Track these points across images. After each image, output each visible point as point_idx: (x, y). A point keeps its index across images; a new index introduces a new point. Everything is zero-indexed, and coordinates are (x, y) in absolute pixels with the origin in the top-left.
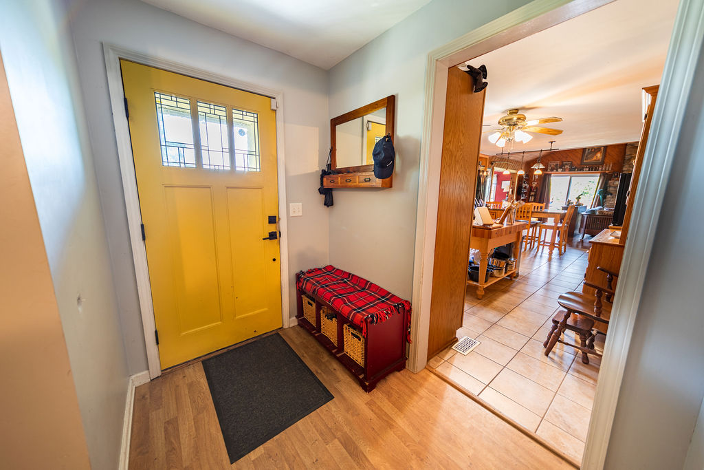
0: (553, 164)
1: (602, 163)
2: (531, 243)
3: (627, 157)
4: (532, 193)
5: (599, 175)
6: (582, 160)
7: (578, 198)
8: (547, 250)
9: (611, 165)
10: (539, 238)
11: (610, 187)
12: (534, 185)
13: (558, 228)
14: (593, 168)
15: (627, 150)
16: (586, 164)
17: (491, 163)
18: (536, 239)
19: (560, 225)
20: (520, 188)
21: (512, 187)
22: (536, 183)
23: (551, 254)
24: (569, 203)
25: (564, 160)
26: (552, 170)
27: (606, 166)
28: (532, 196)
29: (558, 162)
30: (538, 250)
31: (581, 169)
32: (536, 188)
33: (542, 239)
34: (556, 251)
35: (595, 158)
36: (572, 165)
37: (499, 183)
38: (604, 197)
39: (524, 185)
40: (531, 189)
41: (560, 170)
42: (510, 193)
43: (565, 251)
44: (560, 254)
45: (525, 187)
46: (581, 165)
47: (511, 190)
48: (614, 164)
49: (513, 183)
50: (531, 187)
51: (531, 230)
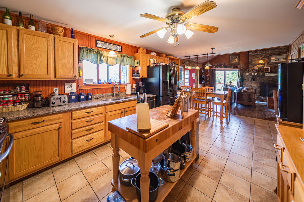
0: (216, 64)
1: (239, 64)
2: (208, 114)
3: (250, 61)
4: (208, 80)
5: (238, 70)
6: (229, 63)
7: (231, 82)
8: (219, 120)
9: (243, 65)
10: (213, 109)
11: (244, 76)
12: (208, 76)
13: (224, 104)
14: (235, 67)
15: (249, 58)
16: (231, 64)
17: (183, 63)
18: (212, 110)
19: (224, 102)
20: (201, 77)
21: (197, 76)
22: (209, 74)
23: (221, 123)
24: (227, 85)
25: (221, 62)
26: (216, 67)
27: (241, 65)
28: (208, 81)
29: (218, 64)
30: (213, 119)
31: (229, 67)
32: (209, 77)
33: (215, 110)
34: (224, 120)
35: (235, 61)
36: (224, 65)
37: (191, 75)
38: (243, 82)
39: (203, 75)
40: (206, 78)
41: (219, 68)
42: (196, 80)
43: (230, 119)
44: (228, 123)
45: (203, 77)
46: (229, 65)
47: (196, 78)
48: (244, 64)
49: (197, 75)
50: (206, 77)
51: (208, 104)
